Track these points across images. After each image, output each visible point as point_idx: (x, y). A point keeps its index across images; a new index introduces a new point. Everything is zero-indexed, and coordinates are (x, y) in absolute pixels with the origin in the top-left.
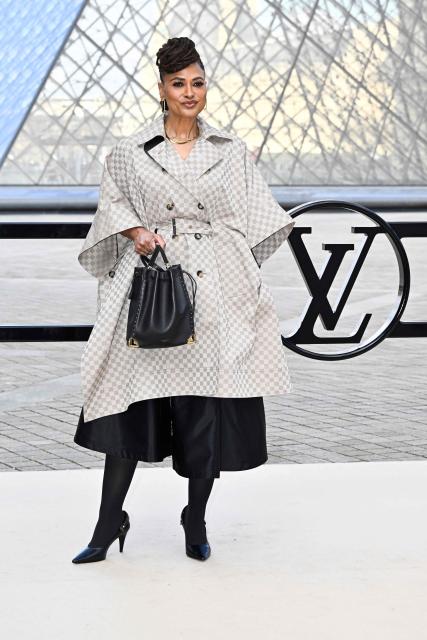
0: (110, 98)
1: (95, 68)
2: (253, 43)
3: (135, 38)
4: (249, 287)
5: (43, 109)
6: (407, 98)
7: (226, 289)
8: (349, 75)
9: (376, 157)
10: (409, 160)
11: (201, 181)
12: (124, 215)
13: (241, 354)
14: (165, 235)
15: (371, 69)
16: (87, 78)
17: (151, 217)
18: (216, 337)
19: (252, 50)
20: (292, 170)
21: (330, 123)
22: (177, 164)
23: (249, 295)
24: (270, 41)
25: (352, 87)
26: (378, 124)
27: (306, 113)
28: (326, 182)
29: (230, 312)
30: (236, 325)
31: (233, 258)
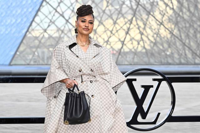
0: (59, 29)
1: (52, 17)
2: (118, 7)
3: (69, 5)
4: (112, 101)
5: (31, 34)
6: (181, 29)
7: (103, 102)
8: (157, 20)
9: (168, 53)
10: (182, 54)
11: (92, 61)
12: (61, 74)
13: (110, 127)
14: (78, 82)
15: (166, 18)
16: (49, 21)
17: (72, 75)
18: (100, 121)
19: (117, 9)
20: (133, 58)
21: (149, 39)
22: (83, 54)
23: (112, 104)
24: (124, 6)
25: (158, 24)
26: (169, 40)
27: (139, 35)
28: (147, 63)
29: (105, 111)
30: (107, 116)
31: (105, 90)
